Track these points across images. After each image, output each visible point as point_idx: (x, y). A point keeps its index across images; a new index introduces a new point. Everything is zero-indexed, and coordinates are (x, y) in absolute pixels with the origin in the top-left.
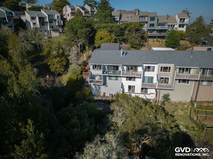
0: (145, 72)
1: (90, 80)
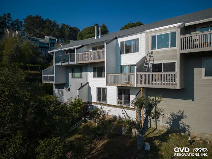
0: (122, 55)
1: (44, 75)
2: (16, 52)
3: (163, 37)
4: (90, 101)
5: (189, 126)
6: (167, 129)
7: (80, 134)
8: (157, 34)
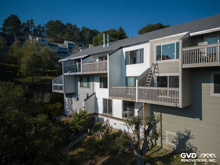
1: (54, 84)
2: (33, 59)
3: (169, 47)
4: (97, 112)
5: (196, 148)
6: (173, 149)
7: (83, 147)
8: (162, 44)
